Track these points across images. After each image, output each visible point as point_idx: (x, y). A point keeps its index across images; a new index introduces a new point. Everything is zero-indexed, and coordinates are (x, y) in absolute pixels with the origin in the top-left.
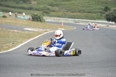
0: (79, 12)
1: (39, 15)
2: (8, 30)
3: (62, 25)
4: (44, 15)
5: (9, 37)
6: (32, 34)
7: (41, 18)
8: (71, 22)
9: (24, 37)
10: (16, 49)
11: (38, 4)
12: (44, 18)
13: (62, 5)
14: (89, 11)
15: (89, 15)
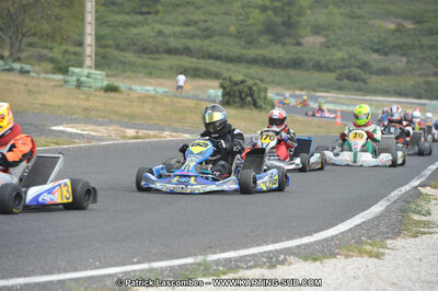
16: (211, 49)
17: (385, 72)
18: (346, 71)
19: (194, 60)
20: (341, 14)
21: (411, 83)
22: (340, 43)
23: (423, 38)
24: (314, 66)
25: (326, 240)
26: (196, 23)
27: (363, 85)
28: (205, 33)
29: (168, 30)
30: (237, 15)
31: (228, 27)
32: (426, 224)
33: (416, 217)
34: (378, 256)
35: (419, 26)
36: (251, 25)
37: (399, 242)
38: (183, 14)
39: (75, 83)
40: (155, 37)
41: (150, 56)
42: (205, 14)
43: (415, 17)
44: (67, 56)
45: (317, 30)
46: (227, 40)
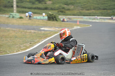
0: (94, 9)
1: (54, 15)
2: (25, 31)
3: (78, 23)
4: (59, 14)
5: (26, 37)
6: (49, 34)
7: (56, 18)
8: (87, 20)
9: (40, 36)
10: (33, 49)
11: (53, 4)
12: (60, 17)
13: (77, 3)
14: (104, 8)
15: (104, 12)
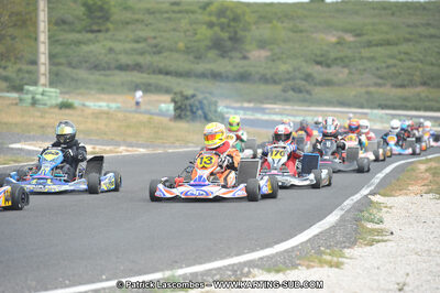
16: (162, 65)
17: (327, 83)
18: (291, 83)
19: (145, 75)
20: (284, 28)
21: (354, 93)
22: (284, 56)
23: (363, 50)
24: (260, 79)
25: (286, 251)
26: (145, 40)
27: (308, 96)
28: (154, 49)
29: (118, 46)
30: (185, 32)
31: (176, 43)
32: (380, 232)
33: (370, 226)
34: (338, 265)
35: (358, 39)
36: (198, 41)
37: (357, 251)
38: (133, 31)
39: (30, 101)
40: (106, 55)
41: (102, 72)
42: (153, 30)
43: (354, 31)
44: (21, 75)
45: (262, 44)
46: (176, 55)
